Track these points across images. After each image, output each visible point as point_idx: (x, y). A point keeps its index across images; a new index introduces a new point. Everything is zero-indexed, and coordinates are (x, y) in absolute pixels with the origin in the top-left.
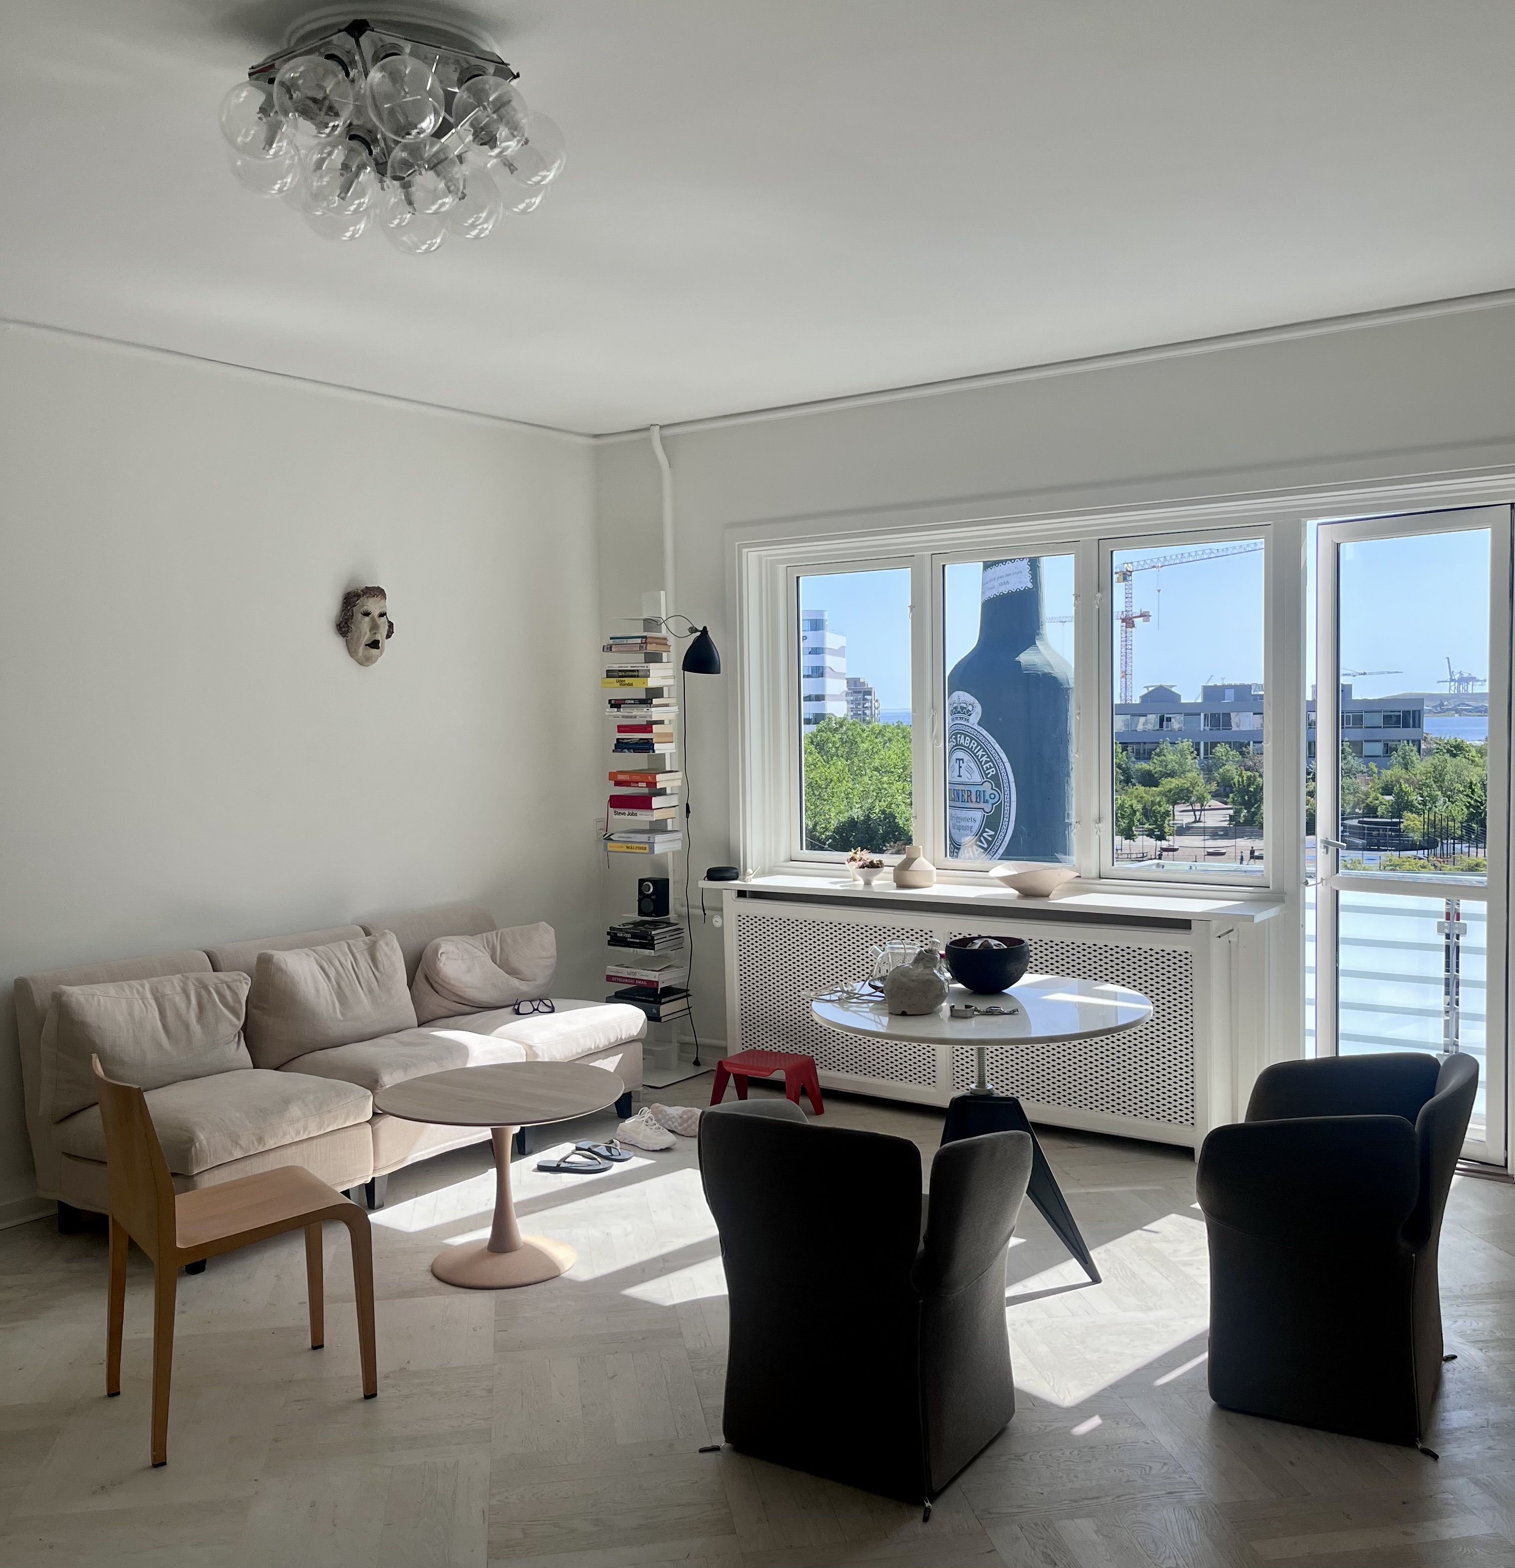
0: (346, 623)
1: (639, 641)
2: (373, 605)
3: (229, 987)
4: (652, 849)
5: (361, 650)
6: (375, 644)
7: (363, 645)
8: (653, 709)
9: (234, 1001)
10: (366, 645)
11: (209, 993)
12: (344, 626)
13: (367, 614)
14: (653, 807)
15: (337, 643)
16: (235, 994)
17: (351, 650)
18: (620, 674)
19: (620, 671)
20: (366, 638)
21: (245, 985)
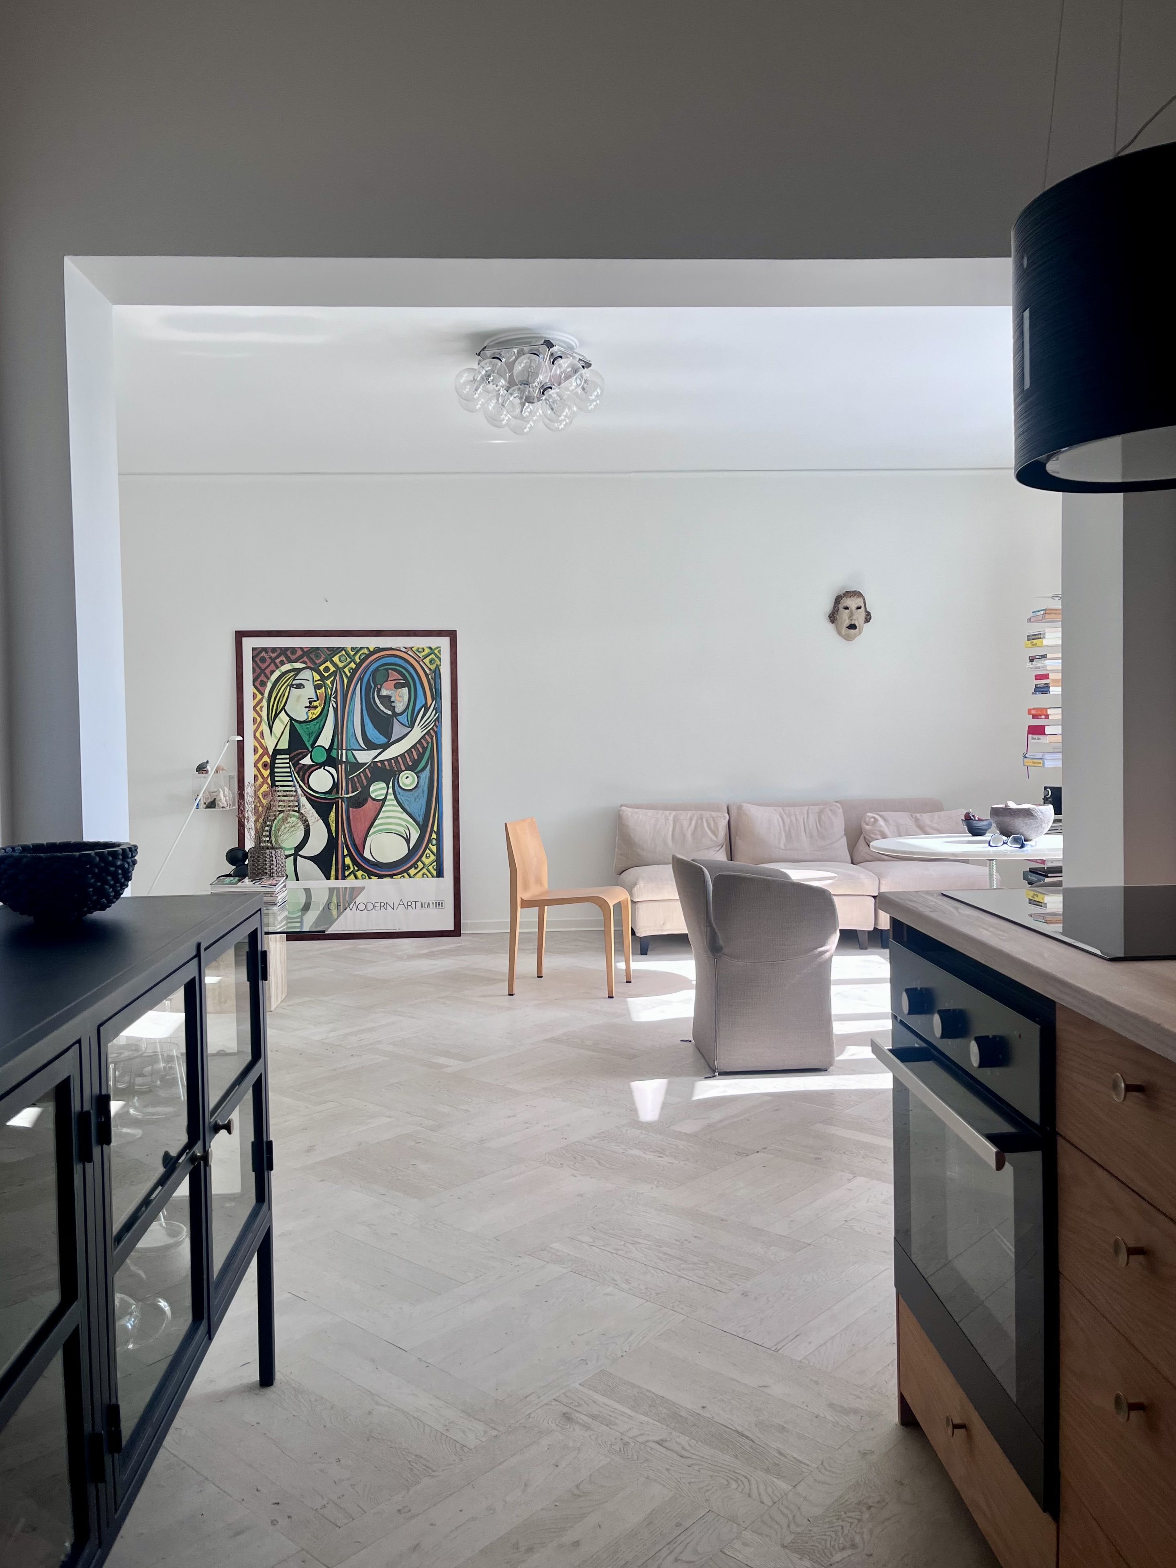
0: (833, 615)
1: (1042, 612)
2: (852, 603)
3: (714, 820)
4: (1044, 763)
5: (844, 630)
6: (852, 627)
7: (844, 628)
8: (1046, 661)
9: (716, 829)
10: (847, 628)
11: (702, 822)
12: (833, 617)
13: (847, 608)
14: (1046, 733)
15: (831, 627)
16: (716, 823)
17: (840, 633)
18: (1033, 637)
19: (1033, 635)
20: (847, 623)
21: (723, 820)
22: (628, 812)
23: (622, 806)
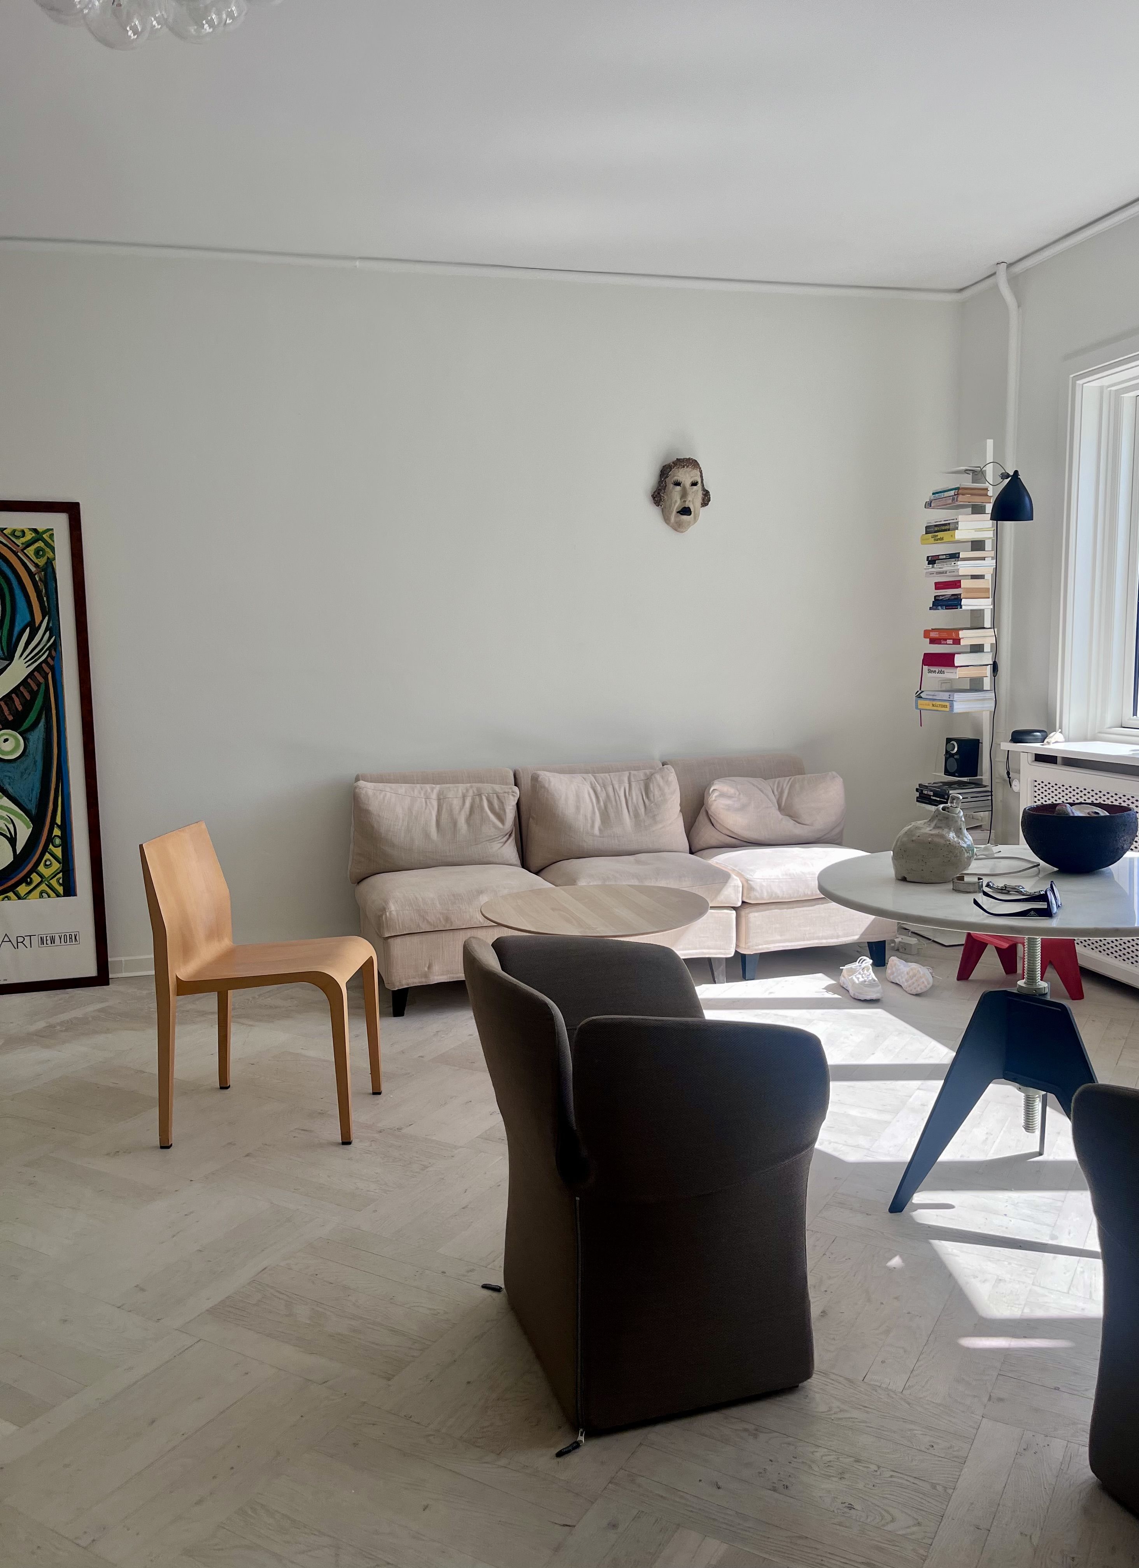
0: (659, 493)
1: (952, 493)
2: (685, 476)
3: (498, 797)
4: (952, 706)
5: (673, 516)
6: (686, 511)
7: (674, 512)
8: (959, 563)
9: (500, 809)
10: (678, 512)
12: (658, 497)
13: (678, 484)
14: (956, 665)
15: (655, 510)
16: (501, 803)
17: (667, 519)
18: (936, 529)
19: (936, 526)
20: (677, 505)
21: (512, 797)
22: (367, 788)
23: (357, 779)
